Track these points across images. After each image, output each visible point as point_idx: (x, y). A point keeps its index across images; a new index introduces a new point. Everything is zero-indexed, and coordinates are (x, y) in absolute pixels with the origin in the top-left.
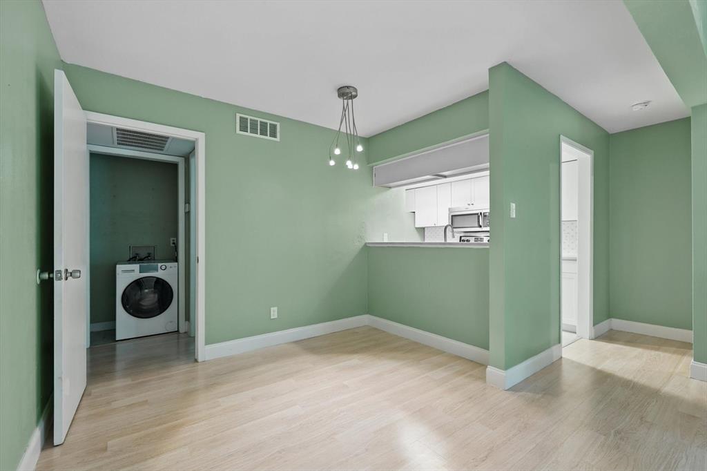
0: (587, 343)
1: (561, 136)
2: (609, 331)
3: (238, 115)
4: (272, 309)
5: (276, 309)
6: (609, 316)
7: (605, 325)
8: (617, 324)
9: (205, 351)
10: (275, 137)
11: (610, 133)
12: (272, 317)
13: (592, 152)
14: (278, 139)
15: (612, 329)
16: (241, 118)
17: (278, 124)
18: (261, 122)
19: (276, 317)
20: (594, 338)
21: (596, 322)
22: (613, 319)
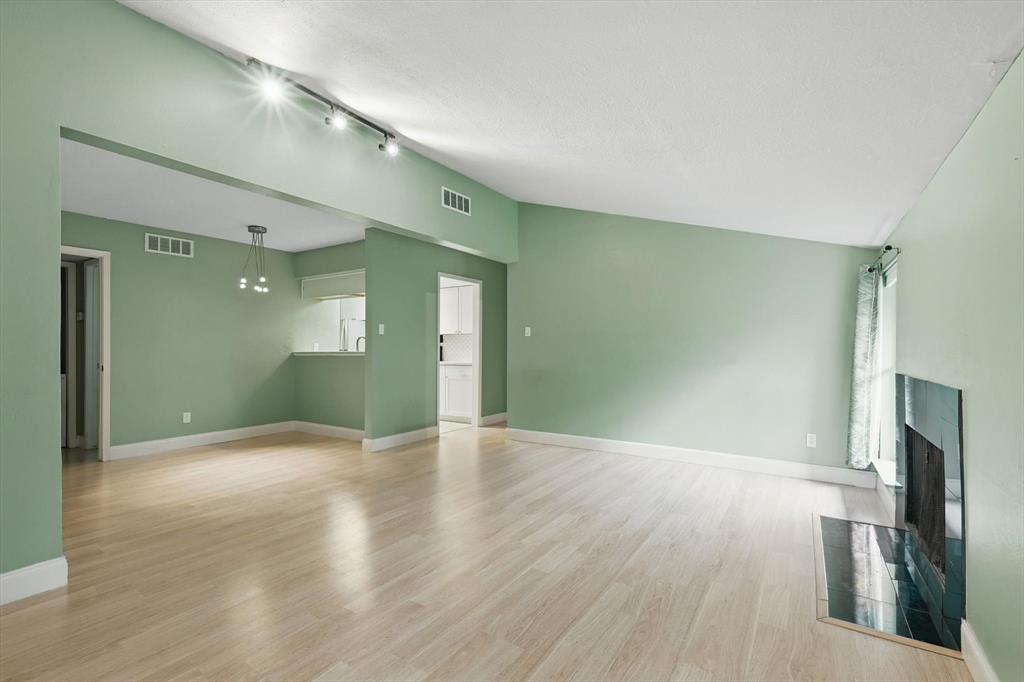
1: (439, 273)
3: (147, 235)
4: (185, 414)
5: (189, 414)
9: (109, 451)
10: (189, 253)
12: (185, 422)
13: (481, 283)
14: (192, 255)
16: (150, 237)
17: (192, 243)
18: (172, 241)
19: (189, 421)
20: (482, 425)
21: (485, 413)
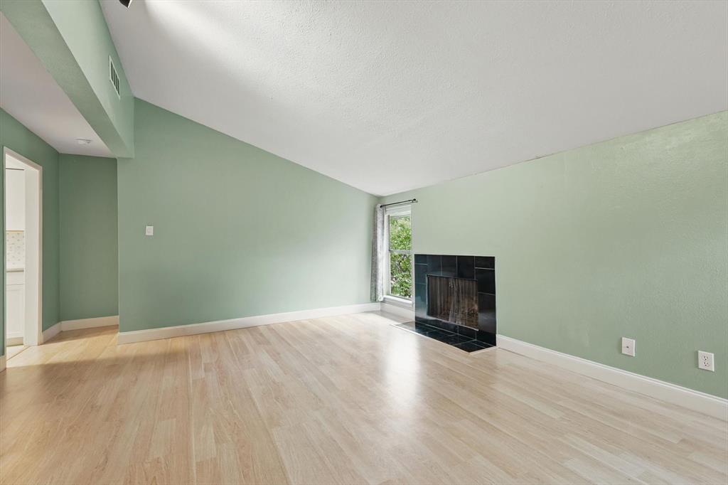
0: (36, 348)
1: (5, 147)
2: (59, 333)
6: (59, 320)
7: (54, 329)
8: (66, 325)
11: (60, 152)
13: (41, 167)
15: (62, 331)
20: (42, 342)
21: (45, 327)
22: (63, 322)
